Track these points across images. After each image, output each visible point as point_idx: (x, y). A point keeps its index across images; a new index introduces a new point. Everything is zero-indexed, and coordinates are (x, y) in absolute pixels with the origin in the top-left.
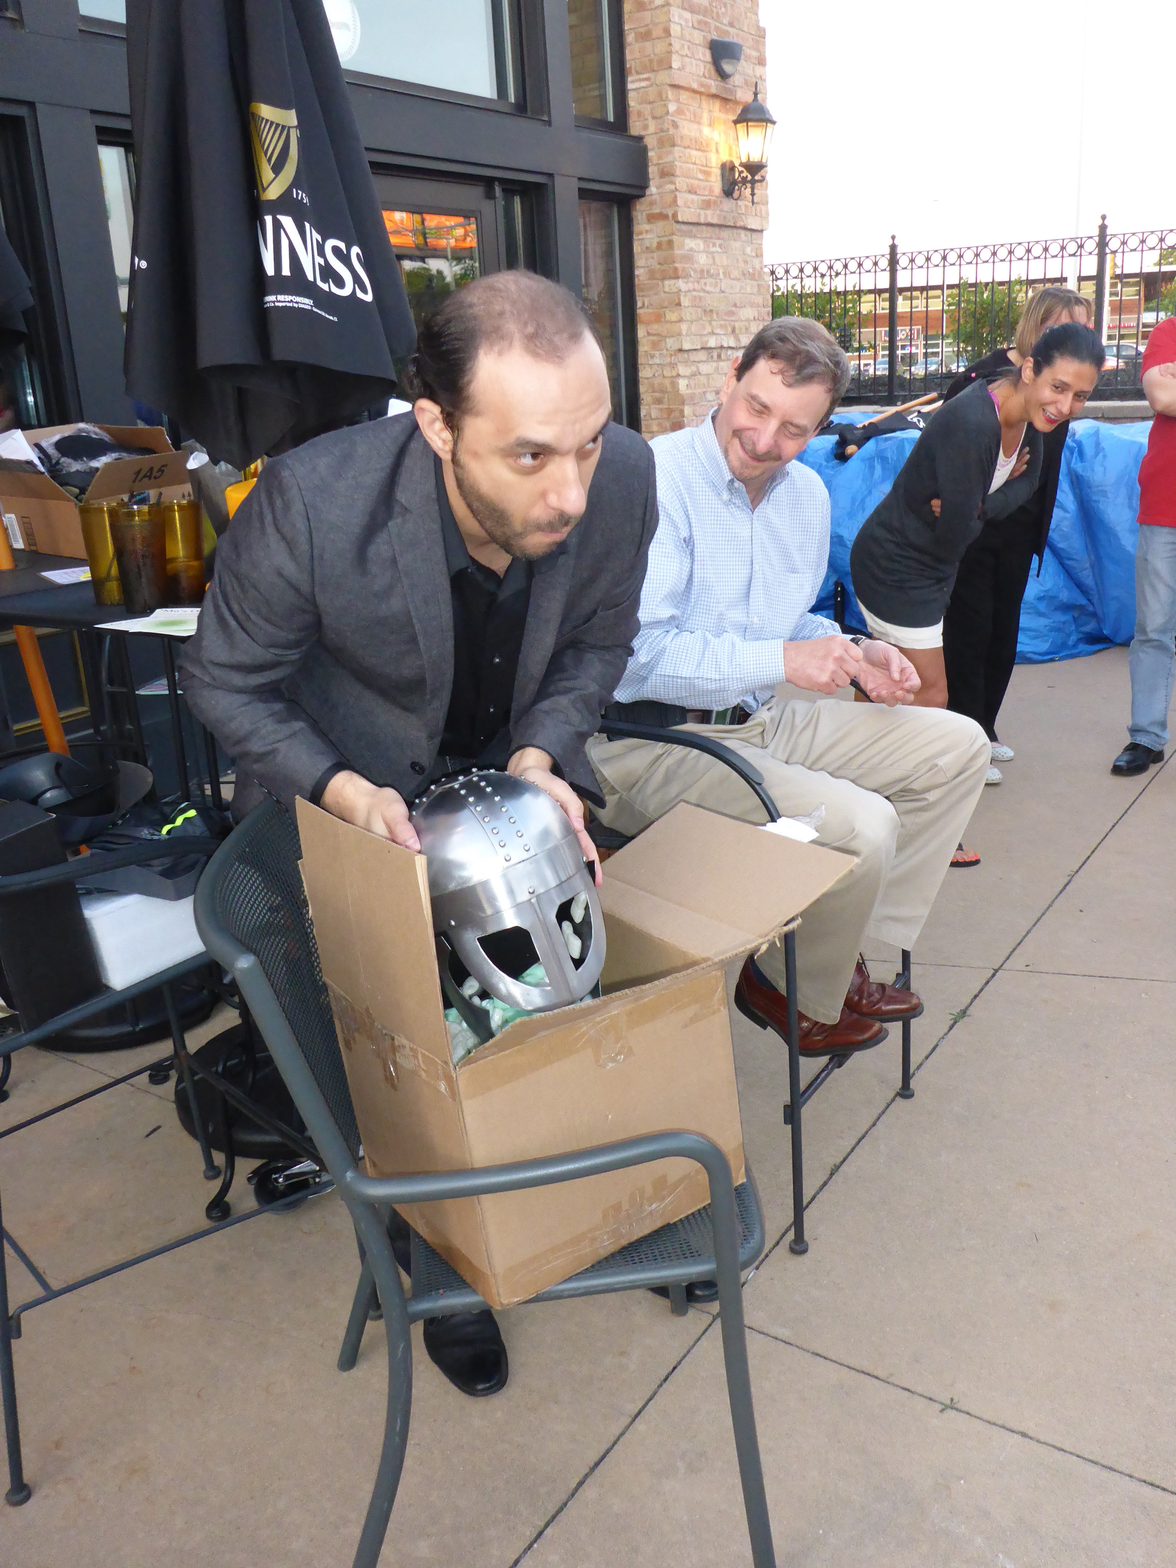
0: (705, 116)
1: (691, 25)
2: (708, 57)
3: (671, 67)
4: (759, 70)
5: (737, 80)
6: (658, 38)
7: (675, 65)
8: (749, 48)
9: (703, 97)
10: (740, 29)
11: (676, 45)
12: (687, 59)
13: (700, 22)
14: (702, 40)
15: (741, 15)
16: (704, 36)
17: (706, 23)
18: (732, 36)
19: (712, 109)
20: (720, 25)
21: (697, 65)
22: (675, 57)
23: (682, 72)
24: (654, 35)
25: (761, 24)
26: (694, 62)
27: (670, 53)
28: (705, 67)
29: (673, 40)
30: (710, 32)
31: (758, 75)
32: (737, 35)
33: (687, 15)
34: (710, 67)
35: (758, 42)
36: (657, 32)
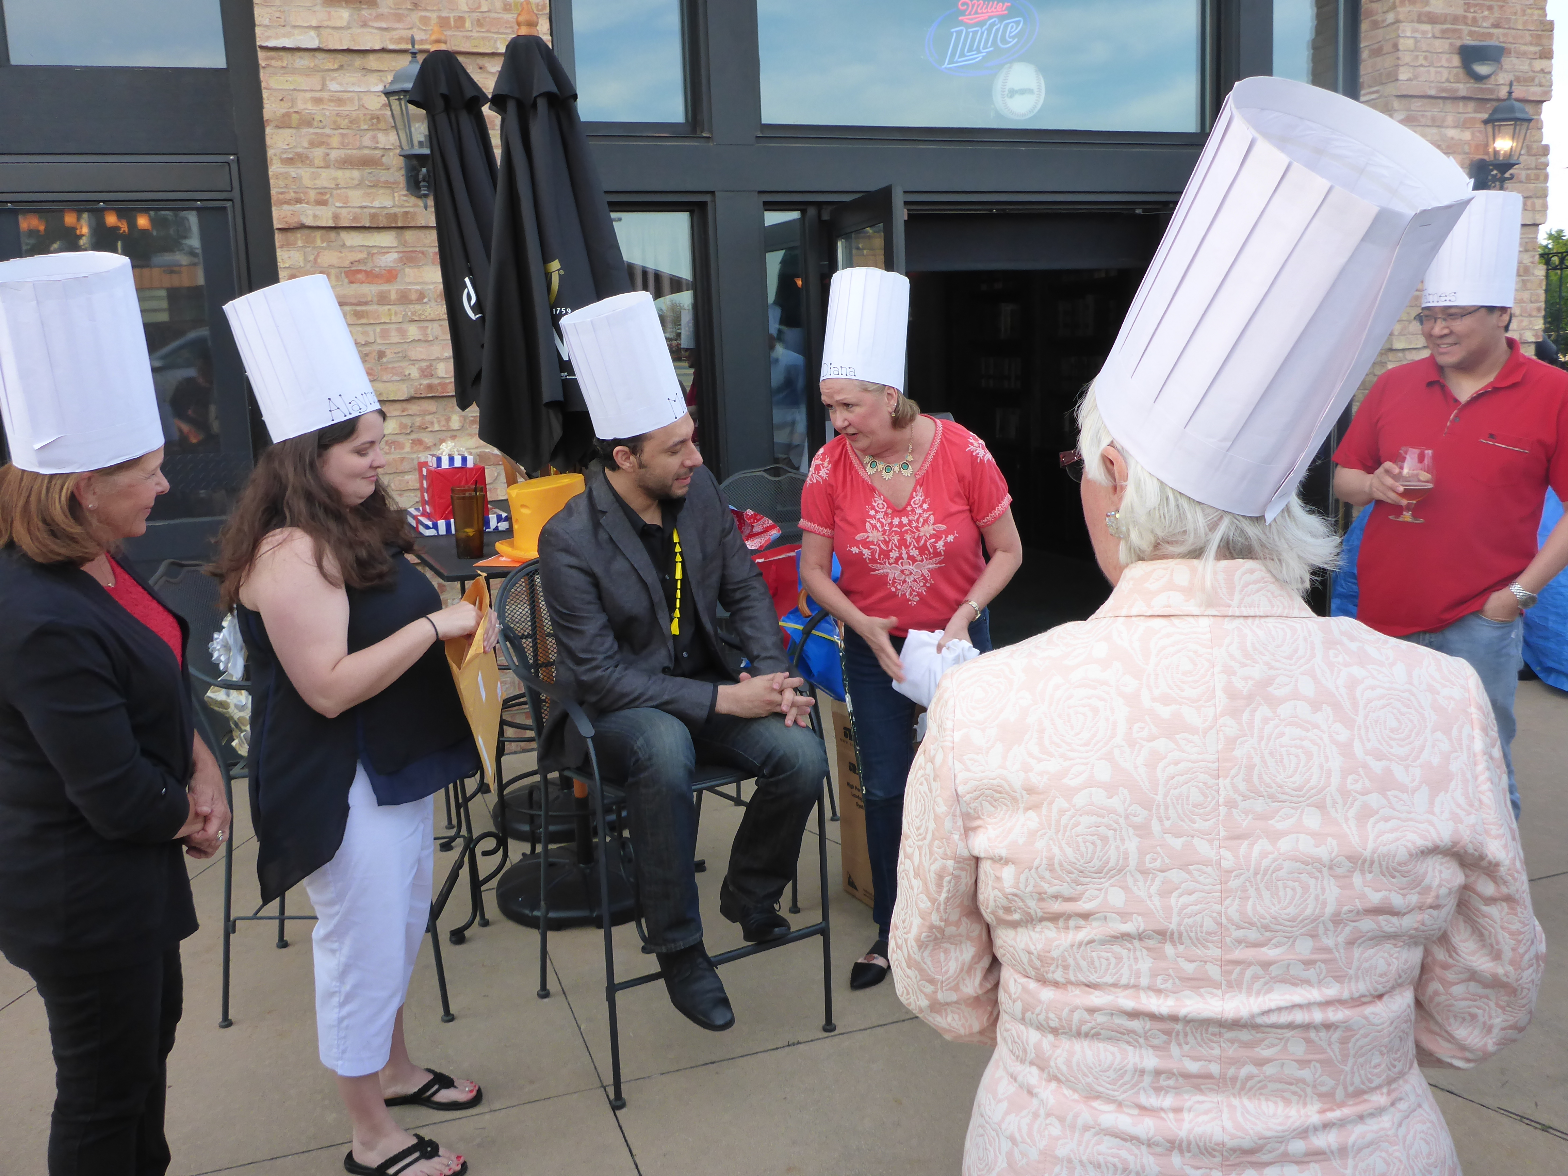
0: (1450, 119)
1: (1430, 35)
2: (1456, 61)
3: (1397, 80)
4: (1539, 64)
5: (1503, 78)
6: (1388, 53)
7: (1402, 77)
8: (1526, 44)
9: (1449, 101)
10: (1509, 28)
11: (1406, 58)
12: (1422, 69)
13: (1444, 31)
14: (1447, 47)
15: (1515, 14)
16: (1451, 44)
17: (1455, 30)
18: (1498, 37)
19: (1461, 110)
20: (1477, 29)
21: (1437, 72)
22: (1402, 69)
23: (1414, 82)
24: (1385, 50)
25: (1548, 18)
26: (1432, 70)
27: (1398, 66)
28: (1449, 73)
29: (1400, 54)
30: (1460, 38)
31: (1538, 68)
32: (1505, 35)
33: (1427, 27)
34: (1461, 71)
35: (1539, 37)
36: (1387, 48)
